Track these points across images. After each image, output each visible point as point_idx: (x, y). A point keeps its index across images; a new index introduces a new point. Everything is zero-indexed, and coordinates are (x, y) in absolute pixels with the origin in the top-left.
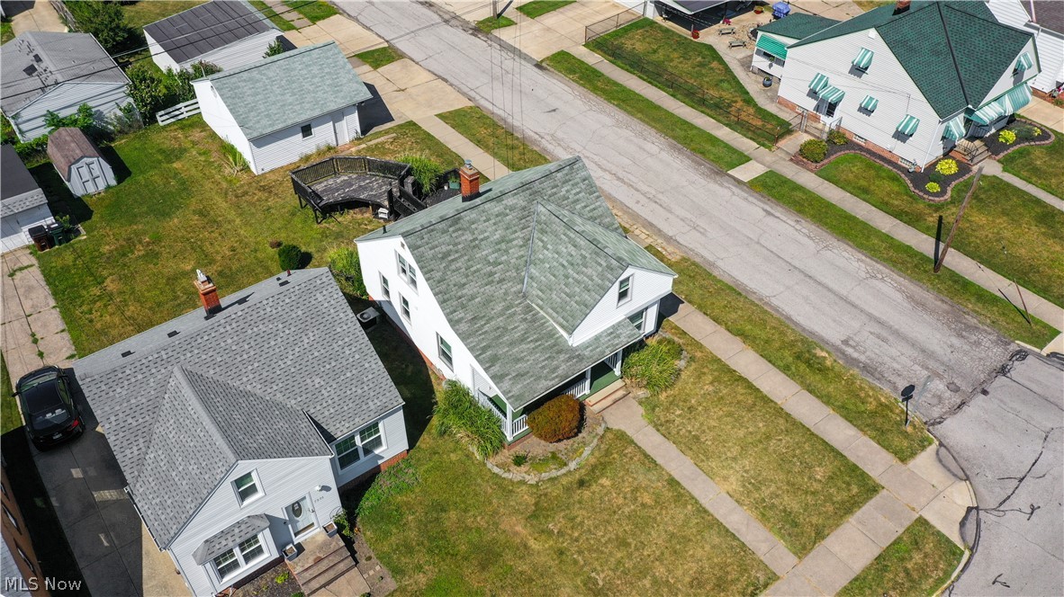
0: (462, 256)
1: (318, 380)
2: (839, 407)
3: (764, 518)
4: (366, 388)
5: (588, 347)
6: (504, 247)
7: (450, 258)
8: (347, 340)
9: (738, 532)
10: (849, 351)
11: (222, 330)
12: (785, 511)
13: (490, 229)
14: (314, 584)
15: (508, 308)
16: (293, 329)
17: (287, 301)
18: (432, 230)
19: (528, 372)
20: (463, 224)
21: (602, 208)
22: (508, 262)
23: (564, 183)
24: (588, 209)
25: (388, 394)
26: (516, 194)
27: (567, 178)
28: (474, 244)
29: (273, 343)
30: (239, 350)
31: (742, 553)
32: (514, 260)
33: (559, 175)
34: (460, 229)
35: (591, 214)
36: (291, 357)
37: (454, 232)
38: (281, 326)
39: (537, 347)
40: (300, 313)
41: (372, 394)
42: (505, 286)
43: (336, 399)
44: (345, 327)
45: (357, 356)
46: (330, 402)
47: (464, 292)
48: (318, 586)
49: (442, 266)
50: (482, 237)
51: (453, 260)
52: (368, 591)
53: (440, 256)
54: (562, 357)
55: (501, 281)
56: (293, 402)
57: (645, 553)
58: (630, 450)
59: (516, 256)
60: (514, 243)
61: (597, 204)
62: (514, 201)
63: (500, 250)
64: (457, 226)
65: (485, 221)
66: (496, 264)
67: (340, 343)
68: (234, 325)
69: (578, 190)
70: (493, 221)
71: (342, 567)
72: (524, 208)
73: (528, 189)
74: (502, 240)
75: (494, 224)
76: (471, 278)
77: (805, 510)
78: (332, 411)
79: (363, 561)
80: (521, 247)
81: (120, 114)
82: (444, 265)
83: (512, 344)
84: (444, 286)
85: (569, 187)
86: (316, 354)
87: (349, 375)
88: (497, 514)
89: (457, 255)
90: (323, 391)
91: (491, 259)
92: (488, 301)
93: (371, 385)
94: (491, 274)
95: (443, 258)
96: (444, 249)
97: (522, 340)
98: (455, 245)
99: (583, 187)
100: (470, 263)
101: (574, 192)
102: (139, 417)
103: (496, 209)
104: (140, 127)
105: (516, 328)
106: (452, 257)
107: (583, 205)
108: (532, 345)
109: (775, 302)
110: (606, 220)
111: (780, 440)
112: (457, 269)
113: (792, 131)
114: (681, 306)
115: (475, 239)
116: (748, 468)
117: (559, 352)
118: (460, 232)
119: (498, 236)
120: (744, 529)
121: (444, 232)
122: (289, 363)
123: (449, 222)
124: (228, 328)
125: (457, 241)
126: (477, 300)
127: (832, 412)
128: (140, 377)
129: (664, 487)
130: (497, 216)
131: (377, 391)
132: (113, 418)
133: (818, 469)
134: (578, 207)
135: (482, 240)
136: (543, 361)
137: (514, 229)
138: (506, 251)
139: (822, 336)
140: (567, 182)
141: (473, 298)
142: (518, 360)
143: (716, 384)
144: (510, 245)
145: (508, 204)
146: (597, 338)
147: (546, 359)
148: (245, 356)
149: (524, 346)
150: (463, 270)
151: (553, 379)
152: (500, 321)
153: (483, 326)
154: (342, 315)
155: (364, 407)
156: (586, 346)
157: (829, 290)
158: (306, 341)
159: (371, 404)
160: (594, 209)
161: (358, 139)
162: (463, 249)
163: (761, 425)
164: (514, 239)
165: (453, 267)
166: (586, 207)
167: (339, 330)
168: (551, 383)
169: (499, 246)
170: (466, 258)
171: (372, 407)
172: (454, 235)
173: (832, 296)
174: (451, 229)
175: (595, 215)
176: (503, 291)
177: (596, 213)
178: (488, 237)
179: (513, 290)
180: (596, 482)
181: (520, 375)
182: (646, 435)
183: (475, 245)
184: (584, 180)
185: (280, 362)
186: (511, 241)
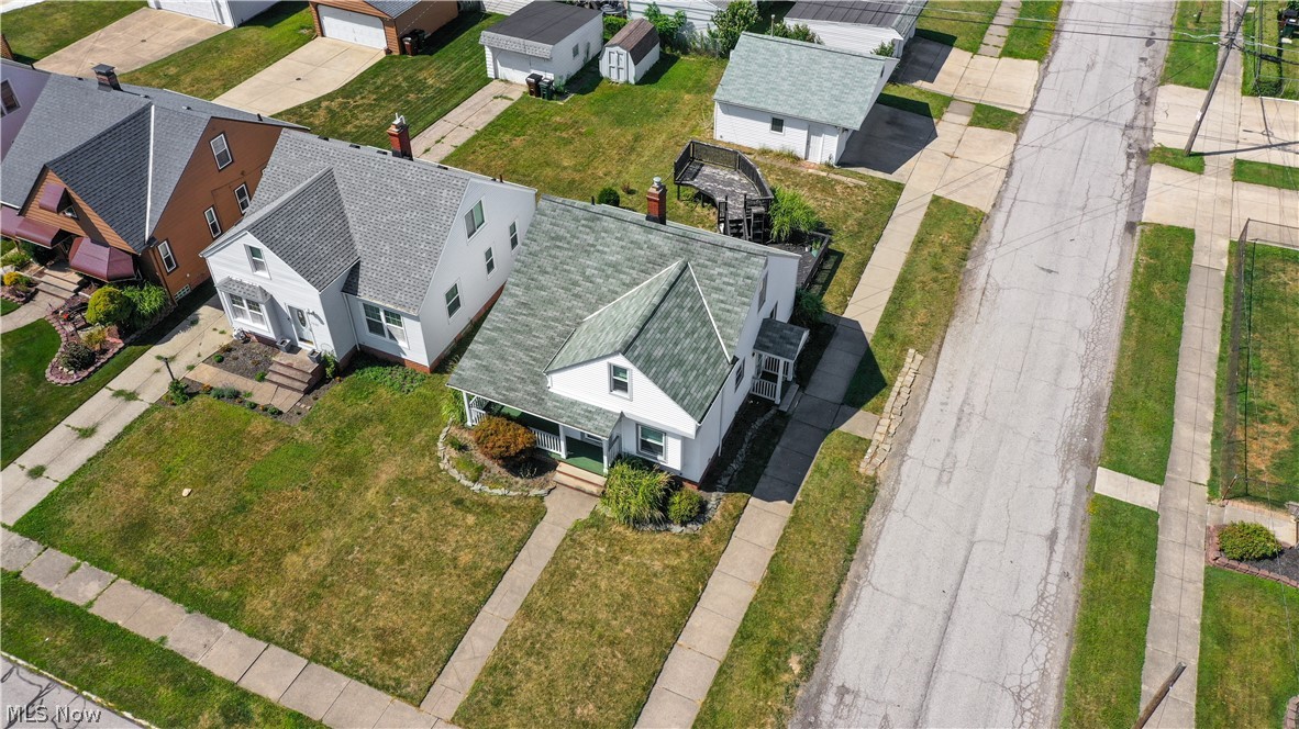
0: (569, 249)
1: (387, 248)
2: (712, 708)
3: (491, 670)
4: (407, 281)
5: (557, 401)
6: (609, 272)
7: (558, 243)
8: (430, 237)
9: (461, 652)
10: (831, 699)
11: (372, 165)
12: (512, 688)
13: (614, 248)
14: (275, 378)
15: (556, 320)
16: (409, 200)
17: (424, 178)
18: (568, 211)
19: (494, 372)
20: (598, 226)
21: (737, 317)
22: (599, 286)
23: (725, 264)
24: (723, 306)
25: (414, 299)
26: (668, 238)
27: (734, 262)
28: (588, 248)
29: (389, 199)
30: (367, 186)
31: (433, 663)
32: (606, 289)
33: (728, 254)
34: (590, 228)
35: (720, 313)
36: (389, 218)
37: (583, 226)
38: (404, 192)
39: (527, 363)
40: (423, 193)
41: (406, 289)
42: (575, 303)
43: (384, 270)
44: (438, 228)
45: (424, 255)
46: (379, 269)
47: (540, 278)
48: (274, 380)
49: (545, 244)
50: (601, 248)
51: (558, 247)
52: (284, 411)
53: (553, 235)
54: (531, 388)
55: (577, 296)
56: (360, 247)
57: (397, 580)
58: (522, 525)
59: (612, 287)
60: (622, 276)
61: (738, 309)
62: (660, 243)
63: (603, 271)
64: (590, 224)
65: (616, 238)
66: (588, 279)
67: (425, 236)
68: (381, 167)
69: (731, 281)
70: (624, 244)
71: (297, 385)
72: (662, 255)
73: (684, 242)
74: (615, 266)
75: (622, 247)
76: (557, 272)
77: (522, 709)
78: (374, 275)
79: (311, 396)
80: (624, 284)
81: (706, 34)
82: (548, 244)
83: (517, 345)
84: (530, 260)
85: (725, 272)
86: (404, 230)
87: (407, 262)
88: (394, 456)
89: (566, 246)
90: (383, 258)
91: (589, 272)
92: (551, 302)
93: (412, 283)
94: (575, 284)
95: (553, 238)
96: (562, 232)
97: (528, 349)
98: (574, 237)
99: (740, 283)
100: (568, 260)
101: (726, 280)
102: (286, 179)
103: (636, 236)
104: (714, 56)
105: (538, 337)
106: (561, 244)
107: (721, 298)
108: (527, 359)
109: (865, 593)
110: (729, 331)
111: (614, 656)
112: (555, 257)
113: (1284, 508)
114: (784, 502)
115: (593, 246)
116: (554, 636)
117: (534, 383)
118: (588, 230)
119: (614, 259)
120: (467, 657)
121: (576, 220)
122: (384, 220)
123: (587, 215)
124: (376, 167)
125: (578, 235)
126: (543, 293)
127: (699, 703)
128: (309, 155)
129: (488, 568)
130: (632, 242)
131: (411, 290)
132: (275, 168)
133: (591, 706)
134: (714, 295)
135: (598, 251)
136: (515, 376)
137: (634, 265)
138: (608, 277)
139: (836, 660)
140: (730, 266)
141: (542, 288)
142: (502, 358)
143: (668, 570)
144: (616, 274)
145: (652, 241)
146: (574, 403)
147: (519, 378)
148: (367, 193)
149: (521, 354)
150: (558, 261)
151: (500, 394)
152: (535, 322)
153: (521, 314)
154: (444, 218)
155: (393, 293)
156: (557, 399)
157: (940, 647)
158: (408, 216)
159: (398, 294)
160: (728, 311)
161: (828, 165)
162: (576, 245)
163: (628, 631)
164: (624, 273)
165: (553, 252)
166: (722, 302)
167: (433, 226)
168: (493, 394)
169: (606, 268)
170: (570, 253)
171: (397, 298)
172: (580, 228)
173: (928, 652)
174: (583, 222)
175: (723, 317)
176: (570, 305)
177: (725, 315)
178: (605, 253)
179: (578, 311)
180: (466, 512)
181: (486, 368)
182: (552, 531)
183: (587, 250)
184: (748, 278)
185: (380, 216)
186: (621, 272)
